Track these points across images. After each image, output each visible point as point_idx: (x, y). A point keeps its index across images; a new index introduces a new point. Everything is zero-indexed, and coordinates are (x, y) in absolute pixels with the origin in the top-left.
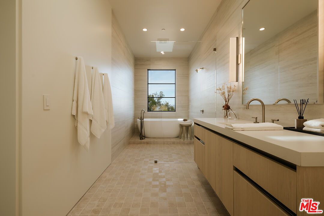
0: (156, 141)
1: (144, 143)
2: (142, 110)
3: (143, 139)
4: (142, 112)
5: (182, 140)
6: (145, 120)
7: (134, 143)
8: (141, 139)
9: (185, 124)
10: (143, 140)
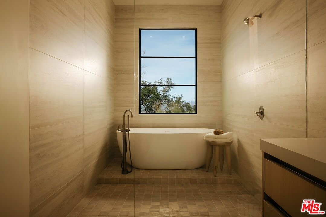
0: (155, 177)
1: (130, 182)
2: (127, 111)
3: (128, 172)
4: (126, 115)
5: (211, 176)
6: (132, 131)
7: (108, 182)
8: (123, 173)
9: (217, 140)
10: (128, 176)
